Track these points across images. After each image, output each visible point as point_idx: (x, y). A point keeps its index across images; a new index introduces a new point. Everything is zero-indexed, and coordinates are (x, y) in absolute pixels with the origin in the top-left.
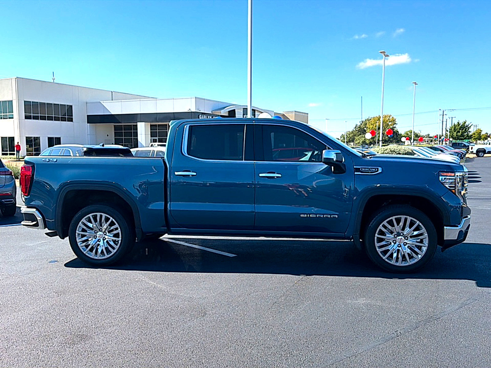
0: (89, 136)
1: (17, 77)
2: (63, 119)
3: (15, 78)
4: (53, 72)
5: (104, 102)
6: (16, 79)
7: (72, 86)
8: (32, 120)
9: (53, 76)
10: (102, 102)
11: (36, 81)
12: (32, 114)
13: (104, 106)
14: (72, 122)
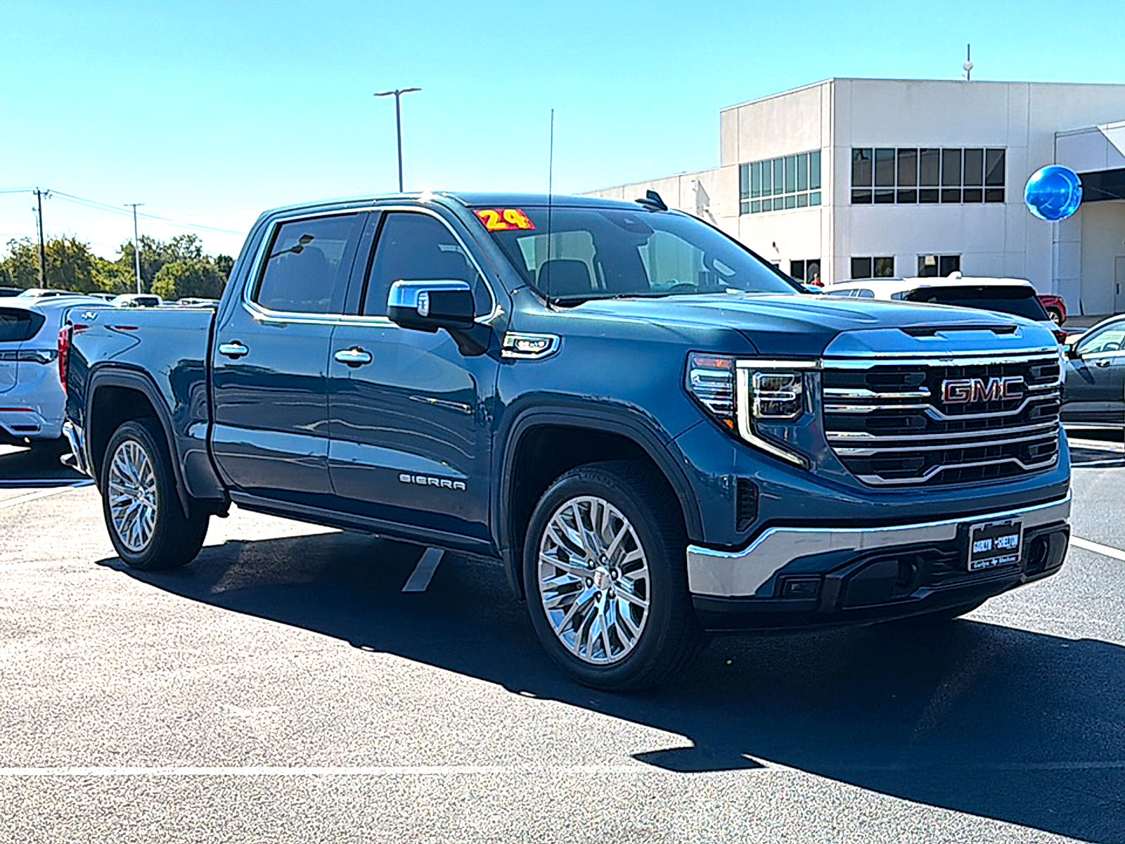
0: (1057, 245)
1: (835, 79)
2: (973, 197)
3: (831, 83)
4: (969, 46)
5: (1110, 126)
6: (833, 85)
7: (1008, 83)
8: (873, 207)
9: (969, 60)
10: (1105, 126)
11: (893, 83)
12: (873, 188)
13: (1108, 140)
14: (1001, 205)
